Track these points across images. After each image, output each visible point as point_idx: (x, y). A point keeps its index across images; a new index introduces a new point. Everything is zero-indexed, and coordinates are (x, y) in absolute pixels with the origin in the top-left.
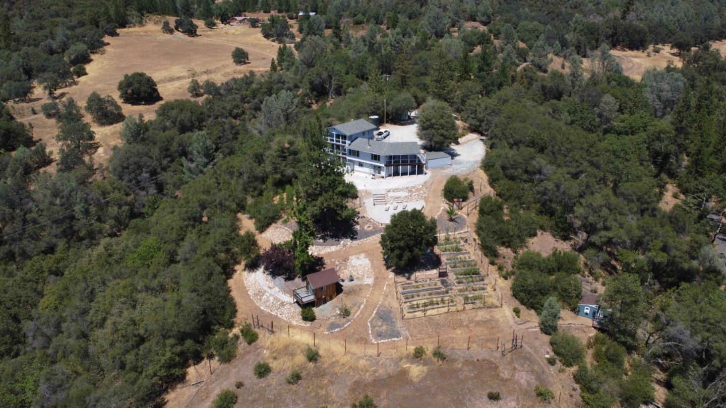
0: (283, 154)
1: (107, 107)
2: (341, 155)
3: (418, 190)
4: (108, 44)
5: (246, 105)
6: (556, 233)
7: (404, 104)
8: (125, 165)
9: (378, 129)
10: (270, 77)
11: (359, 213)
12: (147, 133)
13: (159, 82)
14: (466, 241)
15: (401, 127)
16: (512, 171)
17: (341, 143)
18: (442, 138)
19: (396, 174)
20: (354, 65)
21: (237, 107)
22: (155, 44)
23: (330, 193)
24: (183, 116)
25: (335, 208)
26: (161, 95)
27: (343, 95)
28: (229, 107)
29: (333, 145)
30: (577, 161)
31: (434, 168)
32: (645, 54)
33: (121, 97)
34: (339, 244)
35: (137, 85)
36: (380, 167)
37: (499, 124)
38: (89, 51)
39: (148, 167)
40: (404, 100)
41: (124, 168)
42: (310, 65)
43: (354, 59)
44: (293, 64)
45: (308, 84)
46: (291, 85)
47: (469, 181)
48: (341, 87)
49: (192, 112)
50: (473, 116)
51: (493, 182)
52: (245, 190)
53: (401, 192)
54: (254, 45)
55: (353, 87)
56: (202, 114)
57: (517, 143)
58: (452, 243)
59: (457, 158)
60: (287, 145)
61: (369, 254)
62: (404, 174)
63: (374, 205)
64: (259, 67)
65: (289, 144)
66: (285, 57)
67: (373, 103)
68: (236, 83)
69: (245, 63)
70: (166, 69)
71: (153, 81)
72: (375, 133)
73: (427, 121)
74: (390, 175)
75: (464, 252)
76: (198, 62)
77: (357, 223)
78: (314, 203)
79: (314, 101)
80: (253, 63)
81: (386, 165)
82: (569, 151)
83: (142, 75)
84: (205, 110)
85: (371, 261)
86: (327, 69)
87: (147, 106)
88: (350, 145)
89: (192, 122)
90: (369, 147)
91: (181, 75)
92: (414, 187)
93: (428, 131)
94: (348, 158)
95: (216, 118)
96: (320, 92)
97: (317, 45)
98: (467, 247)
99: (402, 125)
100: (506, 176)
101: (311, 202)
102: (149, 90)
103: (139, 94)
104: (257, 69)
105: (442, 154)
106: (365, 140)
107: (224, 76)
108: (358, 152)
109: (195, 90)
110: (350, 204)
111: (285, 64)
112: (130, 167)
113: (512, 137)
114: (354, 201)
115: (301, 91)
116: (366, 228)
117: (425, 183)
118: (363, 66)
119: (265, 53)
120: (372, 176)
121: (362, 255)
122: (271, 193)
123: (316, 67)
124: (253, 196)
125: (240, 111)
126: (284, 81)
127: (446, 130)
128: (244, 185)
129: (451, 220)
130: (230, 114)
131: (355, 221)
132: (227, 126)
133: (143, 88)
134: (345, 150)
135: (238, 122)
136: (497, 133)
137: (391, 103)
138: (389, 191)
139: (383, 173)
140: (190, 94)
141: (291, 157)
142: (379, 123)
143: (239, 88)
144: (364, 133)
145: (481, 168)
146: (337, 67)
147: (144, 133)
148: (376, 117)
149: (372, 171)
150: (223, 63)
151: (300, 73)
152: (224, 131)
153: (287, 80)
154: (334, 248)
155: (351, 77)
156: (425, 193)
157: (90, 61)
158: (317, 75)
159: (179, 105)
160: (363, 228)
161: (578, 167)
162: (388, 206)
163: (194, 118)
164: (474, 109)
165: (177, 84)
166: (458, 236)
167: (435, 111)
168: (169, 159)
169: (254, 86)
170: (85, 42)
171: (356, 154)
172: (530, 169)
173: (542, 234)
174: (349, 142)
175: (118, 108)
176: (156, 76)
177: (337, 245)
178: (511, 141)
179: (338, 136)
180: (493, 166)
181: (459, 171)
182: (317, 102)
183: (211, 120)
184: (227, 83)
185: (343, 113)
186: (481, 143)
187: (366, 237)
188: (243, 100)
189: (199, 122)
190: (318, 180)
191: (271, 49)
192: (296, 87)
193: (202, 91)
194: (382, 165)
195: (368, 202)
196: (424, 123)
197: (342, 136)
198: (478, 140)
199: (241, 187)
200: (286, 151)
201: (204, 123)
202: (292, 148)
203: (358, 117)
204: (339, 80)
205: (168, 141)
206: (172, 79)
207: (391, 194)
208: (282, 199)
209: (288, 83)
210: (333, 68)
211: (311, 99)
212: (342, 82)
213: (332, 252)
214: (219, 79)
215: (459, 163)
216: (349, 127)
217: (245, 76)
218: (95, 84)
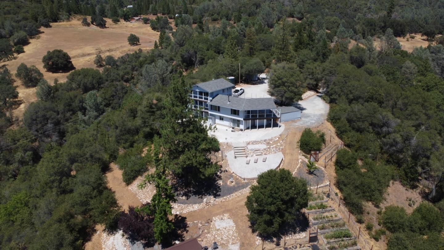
0: (152, 110)
1: (32, 74)
2: (203, 110)
3: (275, 142)
4: (43, 32)
5: (135, 72)
6: (405, 182)
7: (255, 67)
8: (34, 118)
9: (234, 87)
10: (153, 53)
11: (221, 167)
12: (57, 93)
13: (74, 57)
14: (328, 196)
15: (253, 86)
16: (360, 124)
17: (203, 100)
18: (292, 94)
19: (254, 127)
20: (212, 44)
21: (128, 73)
22: (76, 32)
23: (193, 151)
24: (86, 80)
25: (198, 166)
26: (75, 66)
27: (205, 65)
28: (121, 73)
29: (196, 101)
30: (416, 114)
31: (286, 121)
32: (405, 39)
33: (45, 67)
34: (202, 202)
35: (56, 59)
36: (239, 121)
37: (337, 83)
38: (28, 37)
39: (53, 119)
40: (255, 63)
41: (34, 120)
42: (181, 45)
43: (212, 40)
44: (170, 44)
45: (180, 57)
46: (168, 58)
47: (321, 133)
48: (204, 59)
49: (93, 77)
50: (311, 77)
51: (340, 134)
52: (118, 142)
53: (260, 145)
54: (144, 34)
55: (212, 59)
56: (100, 78)
57: (356, 99)
58: (316, 199)
59: (304, 111)
60: (155, 102)
61: (233, 214)
62: (261, 127)
63: (236, 157)
64: (147, 47)
65: (157, 100)
66: (164, 40)
67: (230, 66)
68: (128, 57)
69: (137, 45)
70: (81, 48)
71: (68, 56)
72: (233, 90)
73: (279, 79)
74: (248, 128)
75: (329, 209)
76: (104, 44)
77: (220, 178)
78: (176, 161)
79: (184, 70)
80: (143, 45)
81: (244, 119)
82: (405, 105)
83: (60, 51)
84: (104, 76)
85: (236, 222)
86: (193, 47)
87: (63, 74)
88: (211, 101)
89: (93, 85)
90: (229, 103)
91: (91, 52)
92: (271, 140)
93: (280, 88)
94: (210, 112)
95: (112, 82)
96: (189, 63)
97: (187, 32)
98: (330, 203)
99: (254, 84)
100: (353, 129)
101: (173, 159)
102: (65, 62)
103: (57, 65)
104: (145, 49)
105: (292, 108)
106: (225, 97)
107: (121, 53)
108: (219, 107)
109: (99, 62)
110: (213, 157)
111: (164, 45)
112: (38, 119)
113: (351, 93)
114: (216, 153)
115: (175, 62)
116: (228, 183)
117: (280, 135)
118: (219, 45)
119: (152, 39)
120: (231, 129)
121: (226, 215)
122: (141, 145)
123: (186, 46)
124: (124, 148)
125: (129, 77)
126: (163, 55)
127: (296, 88)
128: (116, 137)
129: (310, 173)
130: (122, 78)
131: (217, 176)
132: (119, 88)
133: (60, 61)
134: (207, 106)
135: (128, 85)
136: (337, 90)
137: (245, 66)
138: (249, 144)
139: (242, 127)
140: (96, 65)
141: (159, 112)
142: (236, 82)
143: (130, 60)
144: (223, 90)
145: (327, 120)
146: (200, 46)
147: (54, 93)
148: (233, 78)
149: (232, 125)
150: (122, 44)
151: (174, 50)
152: (117, 91)
153: (164, 54)
154: (196, 207)
155: (211, 52)
156: (282, 145)
157: (29, 43)
158: (186, 51)
159: (85, 72)
160: (226, 183)
161: (417, 119)
162: (248, 159)
163: (94, 82)
164: (311, 71)
165: (87, 58)
166: (320, 190)
167: (286, 71)
168: (71, 113)
169: (141, 59)
170: (26, 31)
171: (217, 109)
172: (375, 121)
173: (393, 183)
174: (211, 98)
175: (41, 75)
176: (71, 53)
177: (200, 203)
178: (351, 96)
179: (201, 93)
180: (339, 119)
181: (309, 124)
182: (186, 70)
183: (107, 83)
184: (122, 57)
185: (205, 76)
186: (320, 99)
187: (230, 194)
188: (133, 69)
189: (99, 85)
190: (181, 137)
191: (155, 36)
192: (172, 59)
193: (104, 63)
194: (242, 119)
195: (230, 155)
196: (276, 81)
197: (205, 93)
198: (315, 96)
199: (114, 139)
200: (154, 106)
201: (102, 86)
202: (159, 104)
203: (217, 77)
204: (202, 55)
205: (71, 99)
206: (84, 55)
207: (250, 147)
208: (149, 151)
209: (166, 56)
210: (198, 46)
211: (182, 69)
212: (204, 56)
213: (195, 211)
214: (117, 55)
215: (307, 116)
216: (210, 86)
217: (136, 52)
218: (28, 59)
